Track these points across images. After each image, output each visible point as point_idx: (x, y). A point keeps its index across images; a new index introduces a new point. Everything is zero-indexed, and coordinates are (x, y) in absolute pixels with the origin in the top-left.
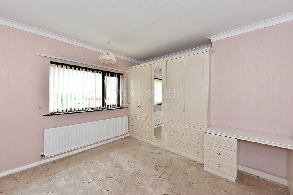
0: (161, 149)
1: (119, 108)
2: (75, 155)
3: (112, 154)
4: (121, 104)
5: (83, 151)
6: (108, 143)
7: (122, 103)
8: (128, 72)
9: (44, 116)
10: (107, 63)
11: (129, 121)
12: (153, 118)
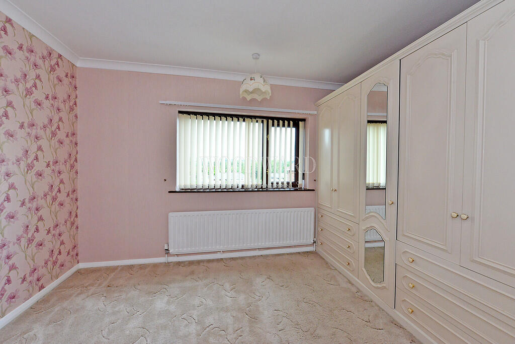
0: (380, 308)
1: (296, 190)
2: (209, 261)
3: (259, 281)
4: (300, 181)
5: (222, 259)
6: (267, 256)
7: (303, 178)
8: (316, 112)
9: (169, 192)
10: (259, 98)
11: (317, 220)
12: (363, 220)
